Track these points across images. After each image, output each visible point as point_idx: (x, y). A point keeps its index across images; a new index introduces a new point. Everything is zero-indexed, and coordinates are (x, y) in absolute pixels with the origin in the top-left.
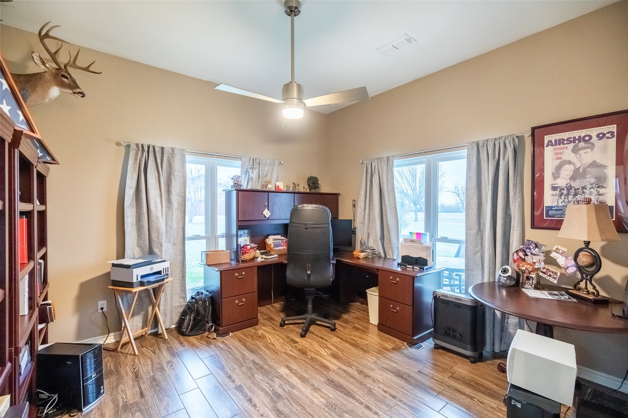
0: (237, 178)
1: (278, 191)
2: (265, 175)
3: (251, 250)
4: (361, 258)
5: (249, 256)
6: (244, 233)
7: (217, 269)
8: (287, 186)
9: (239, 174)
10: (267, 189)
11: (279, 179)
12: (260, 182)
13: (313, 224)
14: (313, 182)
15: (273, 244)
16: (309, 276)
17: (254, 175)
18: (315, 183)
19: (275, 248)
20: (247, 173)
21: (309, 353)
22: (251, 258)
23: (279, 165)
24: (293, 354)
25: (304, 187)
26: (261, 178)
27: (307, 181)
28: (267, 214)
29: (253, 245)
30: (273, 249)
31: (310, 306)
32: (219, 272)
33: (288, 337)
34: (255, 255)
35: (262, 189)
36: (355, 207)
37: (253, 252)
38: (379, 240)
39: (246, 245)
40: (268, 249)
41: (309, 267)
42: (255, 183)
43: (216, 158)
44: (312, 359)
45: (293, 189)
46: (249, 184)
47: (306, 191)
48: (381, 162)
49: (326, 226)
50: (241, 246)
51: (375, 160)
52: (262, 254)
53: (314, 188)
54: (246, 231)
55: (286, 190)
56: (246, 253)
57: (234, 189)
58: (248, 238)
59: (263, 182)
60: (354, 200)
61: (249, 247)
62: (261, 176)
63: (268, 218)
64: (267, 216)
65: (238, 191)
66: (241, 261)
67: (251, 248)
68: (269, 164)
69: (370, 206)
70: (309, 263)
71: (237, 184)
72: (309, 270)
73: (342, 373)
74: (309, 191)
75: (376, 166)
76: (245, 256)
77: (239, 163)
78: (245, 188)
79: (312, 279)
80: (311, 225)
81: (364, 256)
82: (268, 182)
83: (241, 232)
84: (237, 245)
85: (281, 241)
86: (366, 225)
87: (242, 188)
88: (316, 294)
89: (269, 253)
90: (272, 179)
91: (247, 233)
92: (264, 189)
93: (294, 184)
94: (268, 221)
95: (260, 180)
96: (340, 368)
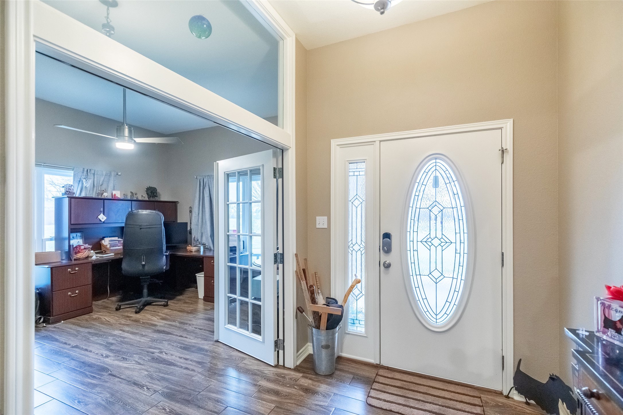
0: (69, 187)
1: (114, 199)
2: (100, 184)
3: (85, 250)
4: (193, 251)
5: (82, 255)
6: (77, 236)
7: (47, 266)
8: (124, 194)
9: (71, 183)
10: (103, 197)
11: (115, 188)
12: (95, 190)
13: (147, 225)
14: (152, 192)
15: (109, 245)
16: (144, 266)
17: (88, 184)
18: (153, 193)
19: (111, 248)
20: (81, 182)
21: (141, 320)
22: (85, 257)
23: (115, 176)
24: (127, 323)
25: (142, 195)
26: (95, 187)
27: (146, 190)
28: (103, 218)
29: (87, 246)
30: (110, 249)
31: (145, 291)
32: (50, 268)
33: (123, 315)
34: (89, 255)
35: (97, 197)
36: (191, 213)
37: (87, 251)
38: (210, 237)
39: (80, 246)
40: (103, 249)
41: (143, 259)
42: (89, 191)
43: (43, 167)
44: (143, 323)
45: (131, 197)
46: (82, 192)
47: (144, 199)
48: (210, 178)
49: (159, 226)
50: (74, 246)
51: (206, 177)
52: (96, 253)
53: (153, 197)
54: (79, 234)
55: (123, 197)
56: (79, 252)
57: (66, 196)
58: (82, 240)
59: (98, 190)
60: (191, 207)
61: (82, 247)
62: (96, 185)
63: (104, 222)
64: (103, 220)
65: (70, 198)
66: (74, 260)
67: (85, 249)
68: (104, 174)
69: (202, 211)
70: (143, 256)
71: (70, 192)
72: (143, 262)
73: (166, 326)
74: (148, 200)
75: (207, 182)
76: (78, 255)
77: (72, 173)
78: (77, 196)
79: (146, 268)
80: (145, 226)
81: (196, 250)
82: (103, 191)
83: (74, 235)
84: (70, 246)
85: (117, 242)
86: (200, 227)
87: (74, 195)
88: (151, 281)
89: (104, 253)
90: (108, 188)
91: (81, 236)
92: (100, 197)
93: (131, 192)
94: (104, 224)
95: (95, 189)
96: (166, 324)
